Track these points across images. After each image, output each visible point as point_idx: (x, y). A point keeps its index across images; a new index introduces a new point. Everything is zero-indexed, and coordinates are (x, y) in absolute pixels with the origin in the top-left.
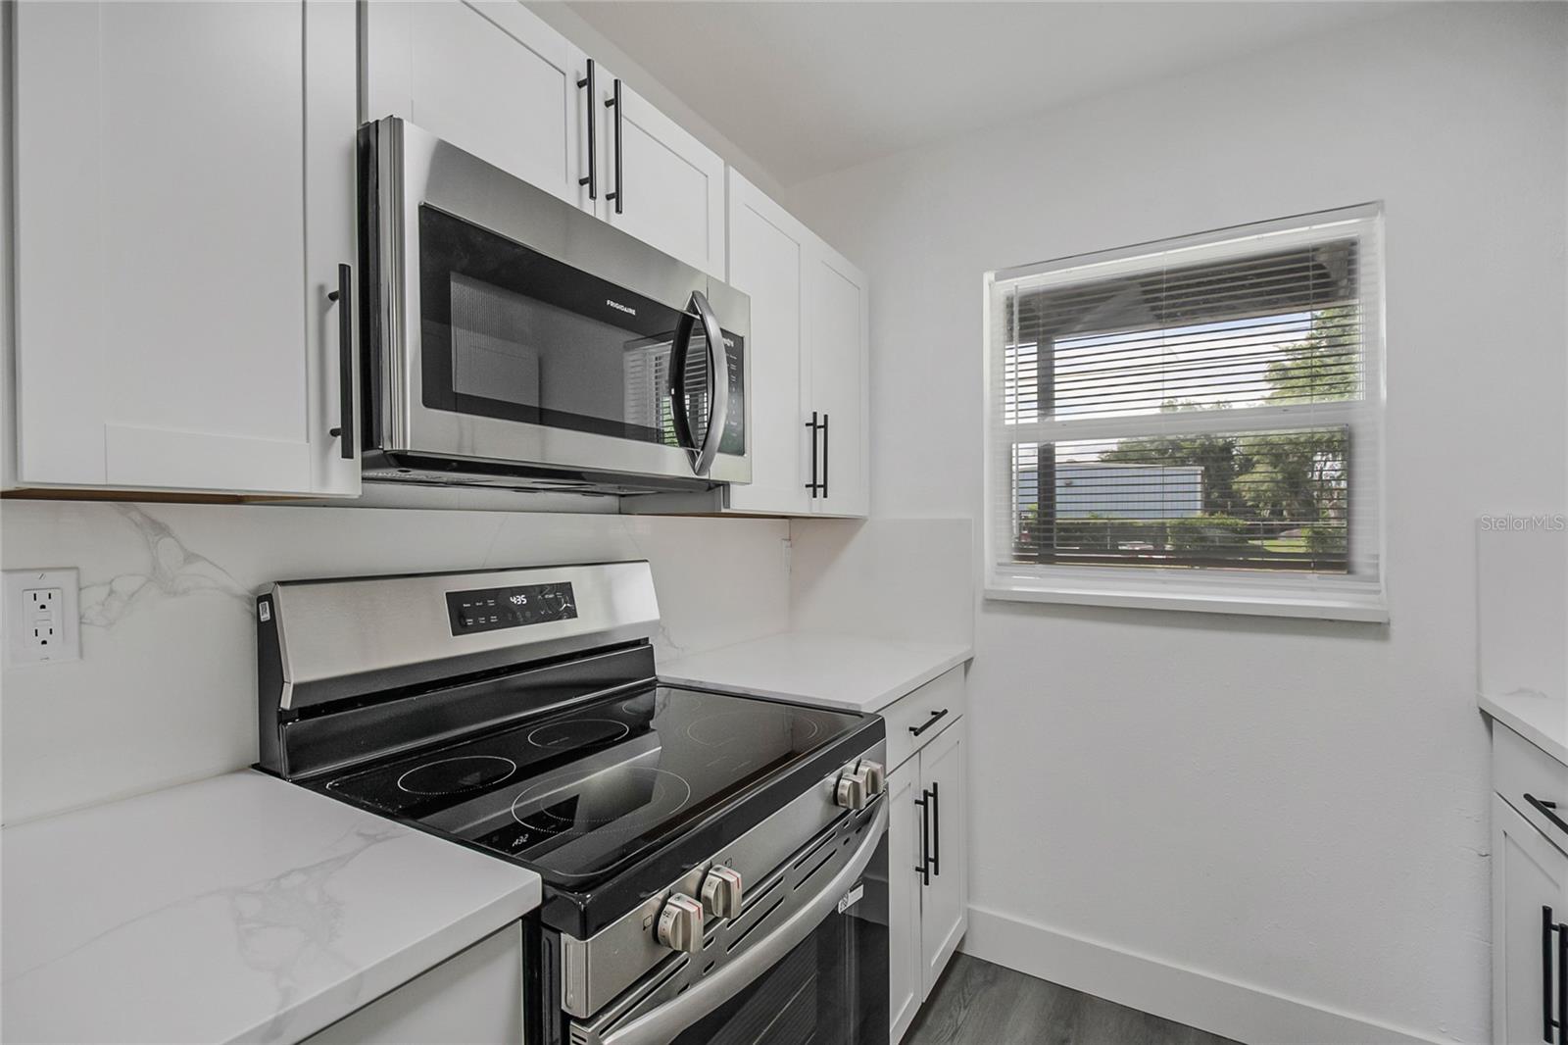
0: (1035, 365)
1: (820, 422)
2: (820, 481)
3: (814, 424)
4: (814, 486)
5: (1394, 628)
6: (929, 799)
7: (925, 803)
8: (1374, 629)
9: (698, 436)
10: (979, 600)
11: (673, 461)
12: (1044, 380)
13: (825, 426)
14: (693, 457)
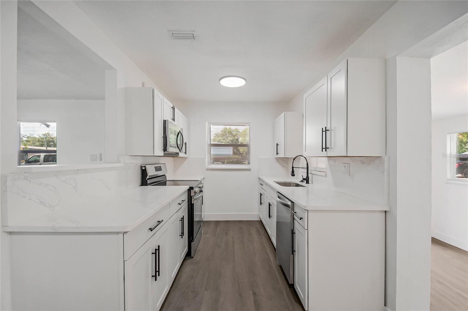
4: (185, 153)
5: (251, 170)
8: (249, 170)
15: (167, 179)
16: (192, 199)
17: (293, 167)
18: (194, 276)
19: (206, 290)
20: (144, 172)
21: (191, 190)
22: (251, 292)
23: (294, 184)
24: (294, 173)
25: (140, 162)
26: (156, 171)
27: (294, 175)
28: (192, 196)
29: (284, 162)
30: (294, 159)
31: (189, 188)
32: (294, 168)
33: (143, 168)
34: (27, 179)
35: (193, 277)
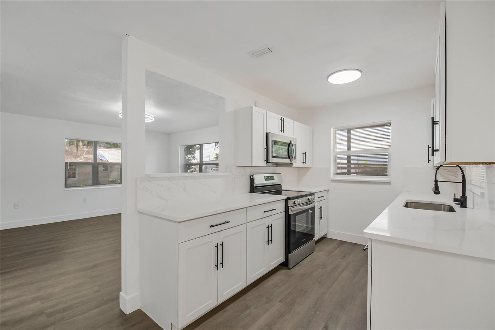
0: (347, 136)
1: (305, 153)
2: (305, 162)
3: (304, 153)
4: (304, 163)
5: (392, 183)
6: (321, 208)
7: (320, 209)
8: (389, 183)
9: (291, 158)
10: (330, 181)
11: (287, 161)
12: (349, 139)
13: (305, 154)
14: (290, 160)
15: (283, 189)
16: (290, 210)
17: (436, 181)
18: (279, 286)
19: (280, 301)
20: (252, 181)
21: (289, 201)
22: (324, 324)
23: (446, 207)
24: (438, 190)
25: (249, 172)
26: (265, 180)
27: (440, 192)
28: (289, 207)
29: (449, 173)
30: (437, 169)
31: (286, 198)
32: (438, 183)
33: (252, 177)
34: (149, 181)
35: (277, 286)
